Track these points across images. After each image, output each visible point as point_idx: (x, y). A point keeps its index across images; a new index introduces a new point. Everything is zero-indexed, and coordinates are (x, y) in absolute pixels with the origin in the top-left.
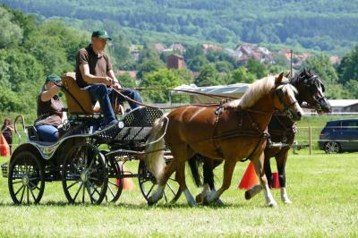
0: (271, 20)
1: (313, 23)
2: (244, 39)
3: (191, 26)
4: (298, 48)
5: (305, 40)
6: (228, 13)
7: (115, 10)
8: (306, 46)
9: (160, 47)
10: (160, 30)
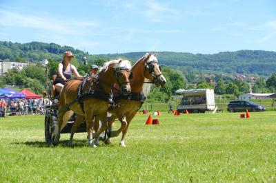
0: (247, 66)
1: (262, 66)
2: (237, 72)
3: (218, 68)
4: (257, 75)
5: (259, 72)
6: (232, 63)
7: (192, 62)
8: (260, 74)
9: (206, 76)
10: (208, 69)
